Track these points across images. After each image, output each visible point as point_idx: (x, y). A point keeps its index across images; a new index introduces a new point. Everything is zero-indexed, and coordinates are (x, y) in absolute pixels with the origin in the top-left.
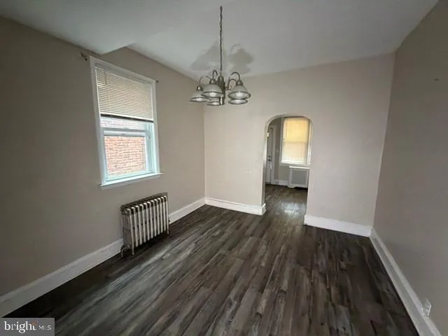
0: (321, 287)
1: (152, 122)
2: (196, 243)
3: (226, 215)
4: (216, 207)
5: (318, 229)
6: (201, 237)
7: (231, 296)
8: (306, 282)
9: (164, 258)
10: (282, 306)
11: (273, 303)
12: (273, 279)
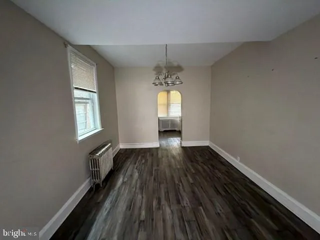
0: (205, 167)
1: (95, 92)
2: (136, 168)
3: (139, 151)
4: (129, 149)
5: (190, 147)
6: (136, 165)
7: (177, 182)
8: (200, 168)
9: (125, 181)
10: (198, 177)
11: (194, 179)
12: (187, 171)
